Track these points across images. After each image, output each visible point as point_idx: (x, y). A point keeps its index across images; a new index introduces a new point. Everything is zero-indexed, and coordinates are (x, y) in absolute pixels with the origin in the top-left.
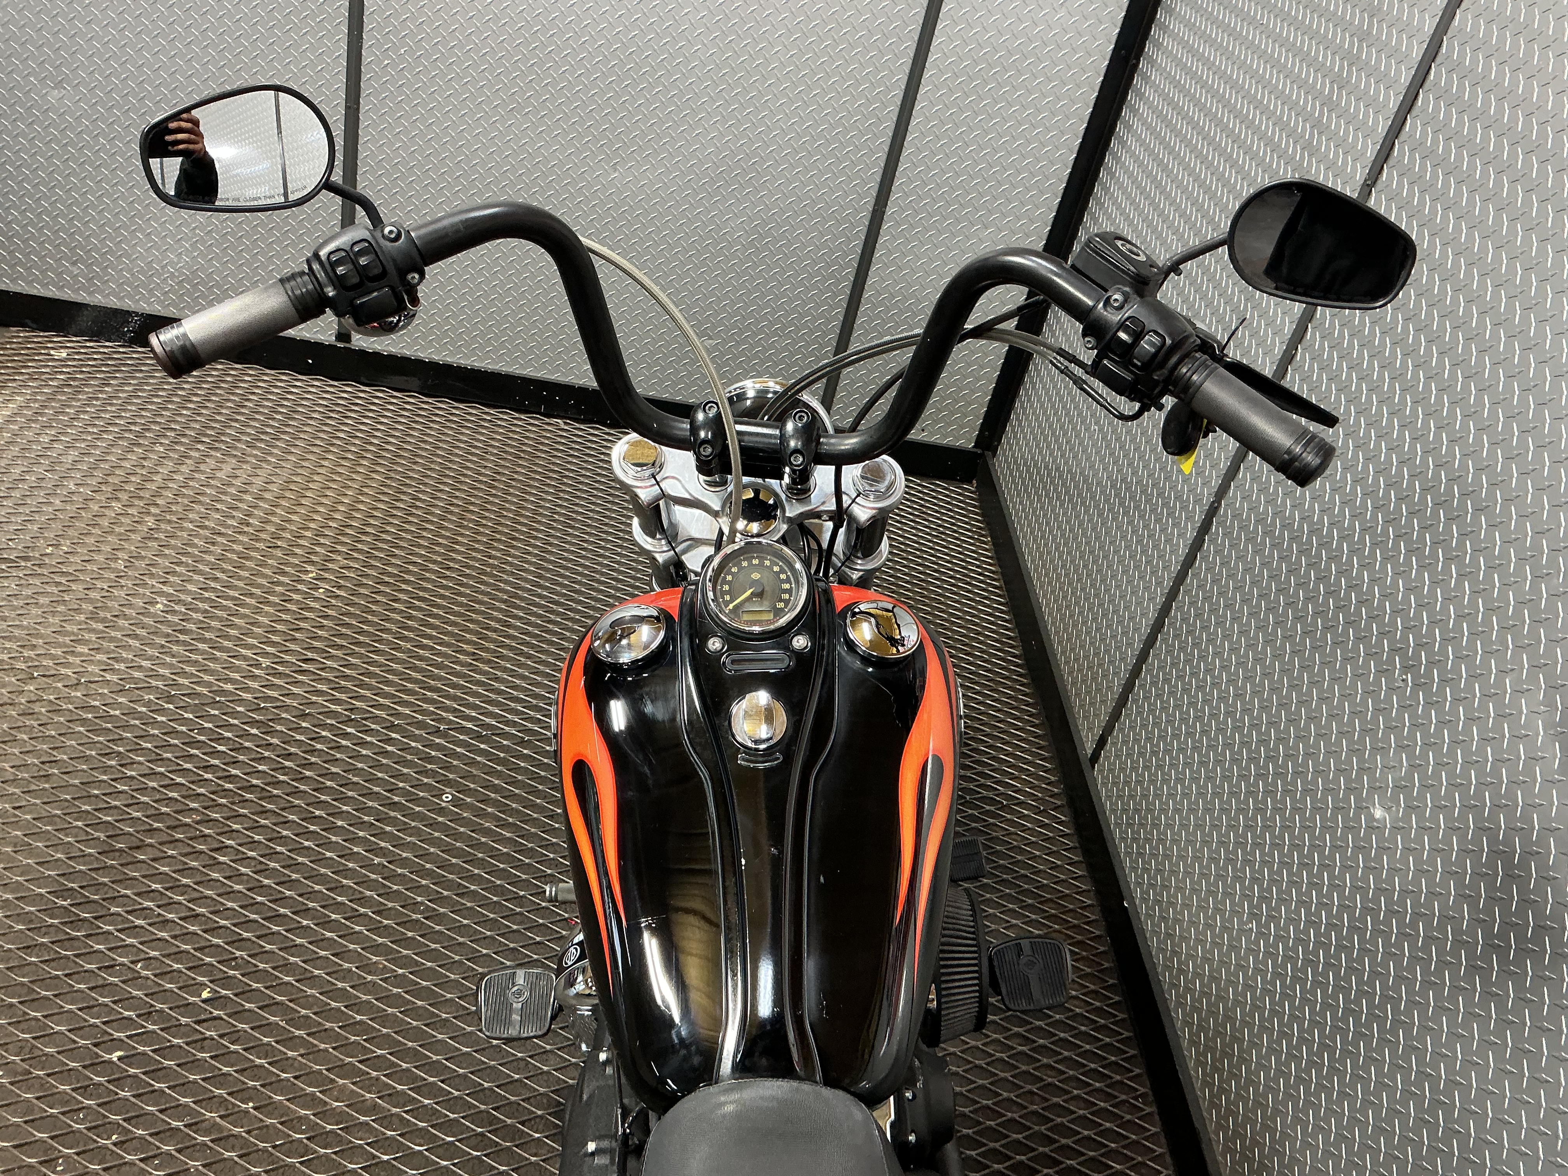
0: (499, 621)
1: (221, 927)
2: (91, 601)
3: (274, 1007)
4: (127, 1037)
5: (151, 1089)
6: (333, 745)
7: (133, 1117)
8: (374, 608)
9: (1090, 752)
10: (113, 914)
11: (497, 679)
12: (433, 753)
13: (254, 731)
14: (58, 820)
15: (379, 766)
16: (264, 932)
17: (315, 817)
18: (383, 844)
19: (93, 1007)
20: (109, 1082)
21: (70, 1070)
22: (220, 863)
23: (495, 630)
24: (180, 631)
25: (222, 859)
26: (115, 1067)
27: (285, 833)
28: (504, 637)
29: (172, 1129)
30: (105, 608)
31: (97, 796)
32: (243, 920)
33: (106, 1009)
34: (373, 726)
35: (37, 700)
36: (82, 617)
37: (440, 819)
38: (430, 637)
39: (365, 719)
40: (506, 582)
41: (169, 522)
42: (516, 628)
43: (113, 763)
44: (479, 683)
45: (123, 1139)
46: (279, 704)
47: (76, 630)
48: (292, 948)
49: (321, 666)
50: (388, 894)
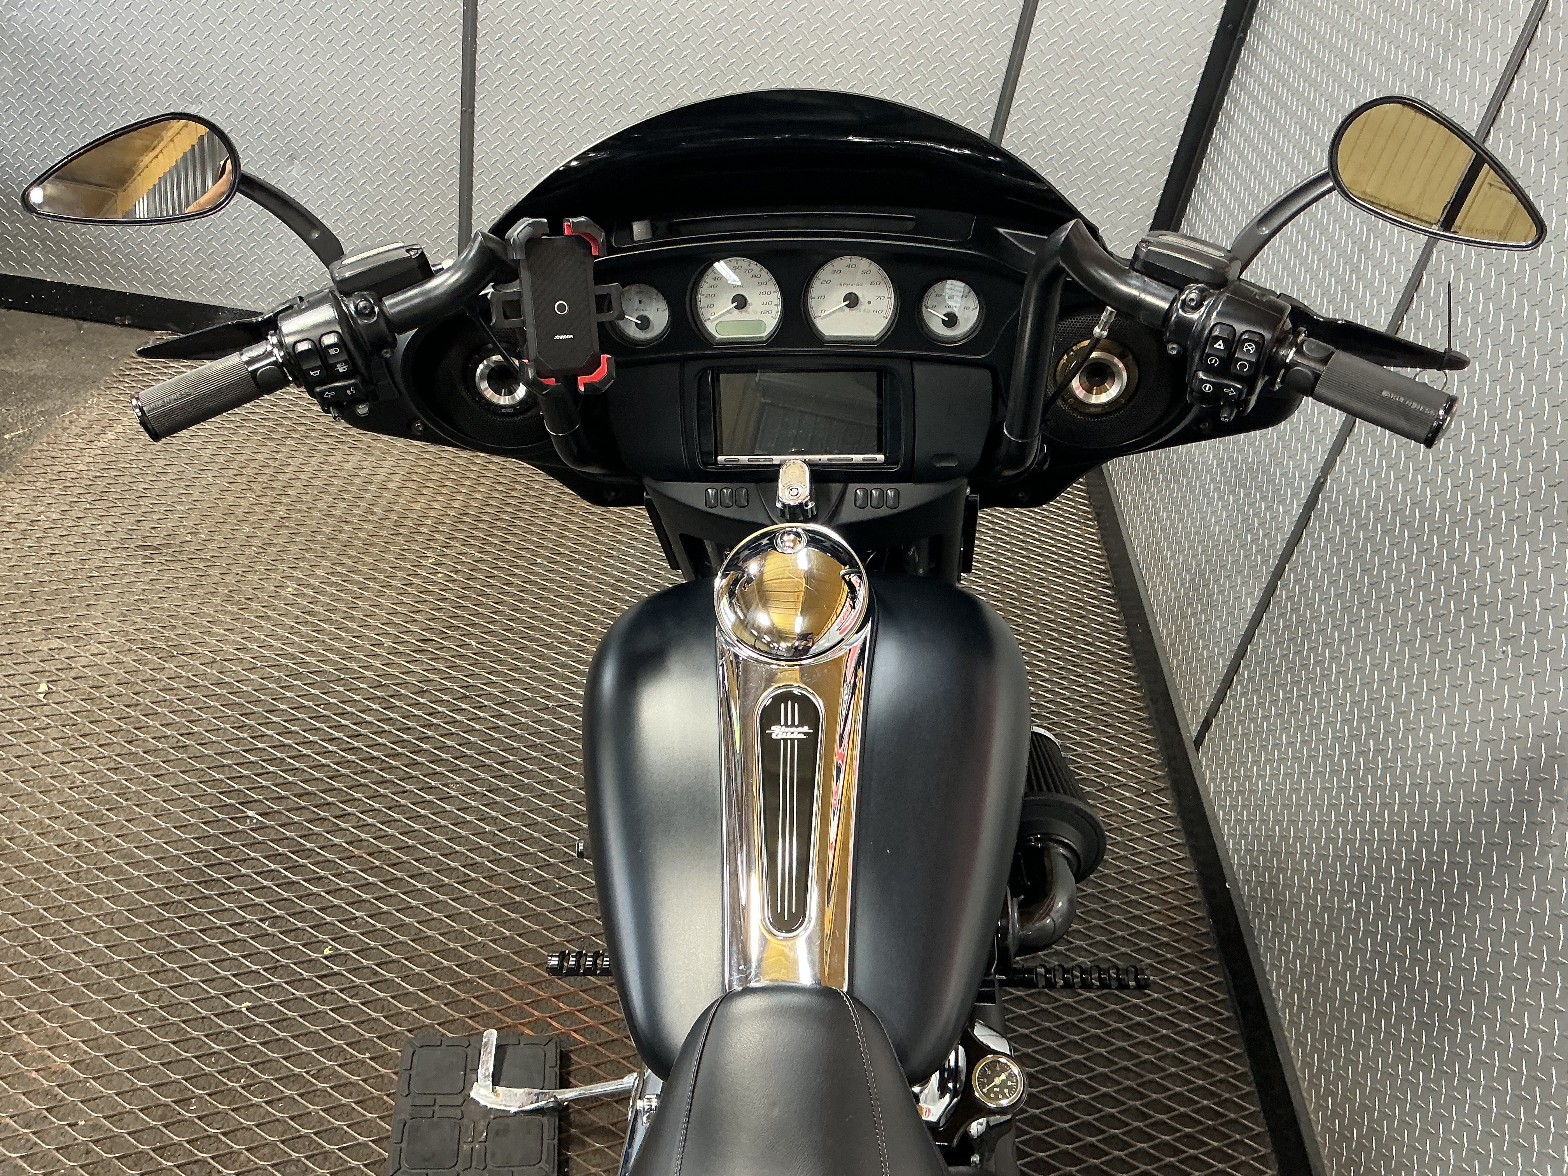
0: (605, 604)
1: (343, 889)
2: (226, 585)
3: (391, 965)
4: (255, 989)
5: (275, 1037)
6: (448, 719)
7: (261, 1063)
8: (489, 591)
9: (1194, 734)
10: (243, 875)
12: (542, 729)
13: (376, 707)
14: (195, 787)
16: (382, 895)
17: (431, 788)
18: (494, 814)
19: (224, 960)
20: (238, 1030)
21: (203, 1018)
22: (342, 829)
24: (308, 613)
25: (343, 825)
26: (243, 1017)
27: (403, 802)
29: (295, 1075)
30: (239, 592)
31: (230, 766)
32: (363, 882)
33: (236, 963)
34: (486, 703)
35: (176, 677)
36: (218, 601)
37: (547, 790)
38: (542, 620)
40: (612, 567)
41: (299, 511)
43: (245, 735)
45: (249, 1082)
46: (399, 681)
47: (212, 612)
48: (406, 909)
49: (439, 646)
50: (499, 860)
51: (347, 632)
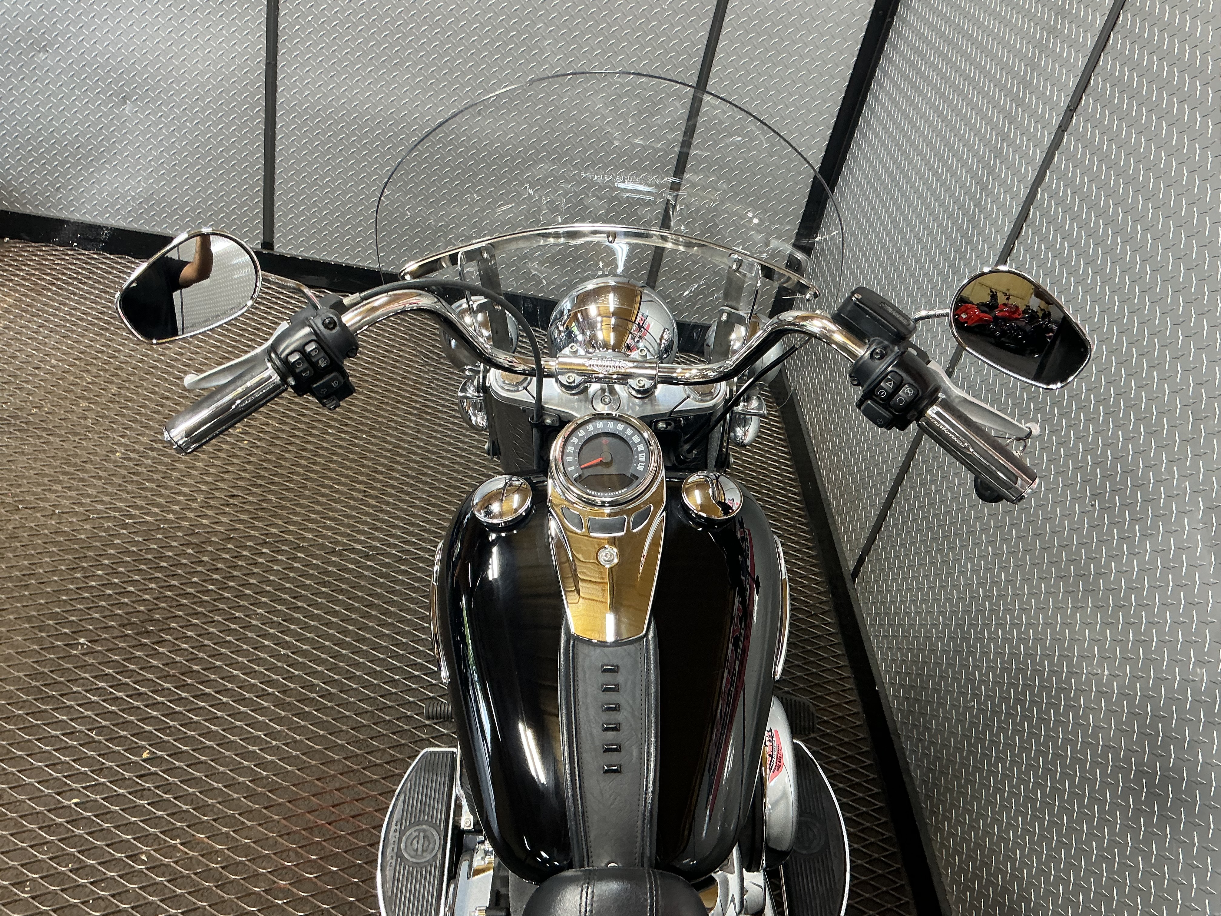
0: (384, 465)
1: (159, 703)
2: (65, 450)
3: (199, 766)
4: (83, 788)
5: (100, 828)
6: (251, 561)
7: (87, 850)
8: (287, 455)
9: (852, 568)
10: (75, 693)
11: (382, 511)
12: (330, 569)
13: (190, 551)
14: (34, 619)
15: (288, 579)
16: (192, 707)
17: (236, 618)
18: (288, 639)
19: (58, 764)
20: (68, 822)
21: (38, 813)
22: (160, 653)
23: (382, 473)
24: (134, 474)
25: (161, 650)
26: (73, 811)
27: (211, 630)
28: (389, 478)
29: (116, 859)
30: (76, 455)
31: (65, 601)
32: (177, 697)
33: (67, 766)
34: (283, 548)
35: (21, 527)
36: (58, 463)
37: (334, 620)
38: (331, 479)
39: (277, 542)
40: (391, 435)
41: (128, 389)
42: (398, 471)
43: (79, 575)
44: (368, 514)
45: (76, 866)
46: (210, 530)
47: (52, 473)
48: (214, 719)
49: (244, 500)
50: (291, 677)
51: (166, 489)
